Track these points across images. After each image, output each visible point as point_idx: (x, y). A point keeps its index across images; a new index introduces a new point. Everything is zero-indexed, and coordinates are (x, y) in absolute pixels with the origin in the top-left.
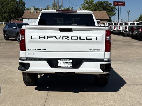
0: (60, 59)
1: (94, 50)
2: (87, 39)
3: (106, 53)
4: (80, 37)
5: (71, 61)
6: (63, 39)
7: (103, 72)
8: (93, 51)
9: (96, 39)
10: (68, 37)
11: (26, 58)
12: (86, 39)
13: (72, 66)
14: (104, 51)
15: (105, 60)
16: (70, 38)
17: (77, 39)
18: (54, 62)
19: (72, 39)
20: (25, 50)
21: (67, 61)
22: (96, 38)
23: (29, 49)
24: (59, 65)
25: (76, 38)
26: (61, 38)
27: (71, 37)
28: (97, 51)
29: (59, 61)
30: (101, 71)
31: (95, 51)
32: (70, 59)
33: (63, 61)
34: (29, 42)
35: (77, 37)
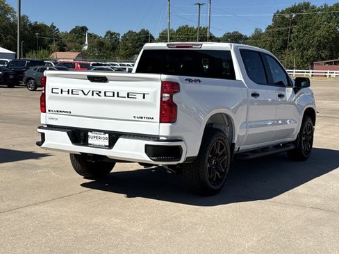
0: (92, 130)
1: (142, 118)
2: (128, 97)
3: (161, 124)
4: (118, 93)
5: (107, 135)
6: (93, 95)
7: (150, 160)
8: (140, 119)
9: (144, 98)
10: (100, 92)
11: (47, 125)
12: (126, 96)
13: (107, 144)
14: (158, 121)
15: (161, 138)
16: (102, 94)
17: (114, 96)
18: (82, 134)
19: (105, 96)
20: (45, 112)
21: (101, 136)
22: (144, 94)
23: (49, 111)
24: (90, 141)
25: (112, 94)
26: (91, 93)
27: (105, 92)
28: (146, 120)
29: (90, 134)
30: (146, 159)
31: (143, 120)
32: (105, 132)
33: (96, 135)
34: (50, 98)
35: (114, 93)
